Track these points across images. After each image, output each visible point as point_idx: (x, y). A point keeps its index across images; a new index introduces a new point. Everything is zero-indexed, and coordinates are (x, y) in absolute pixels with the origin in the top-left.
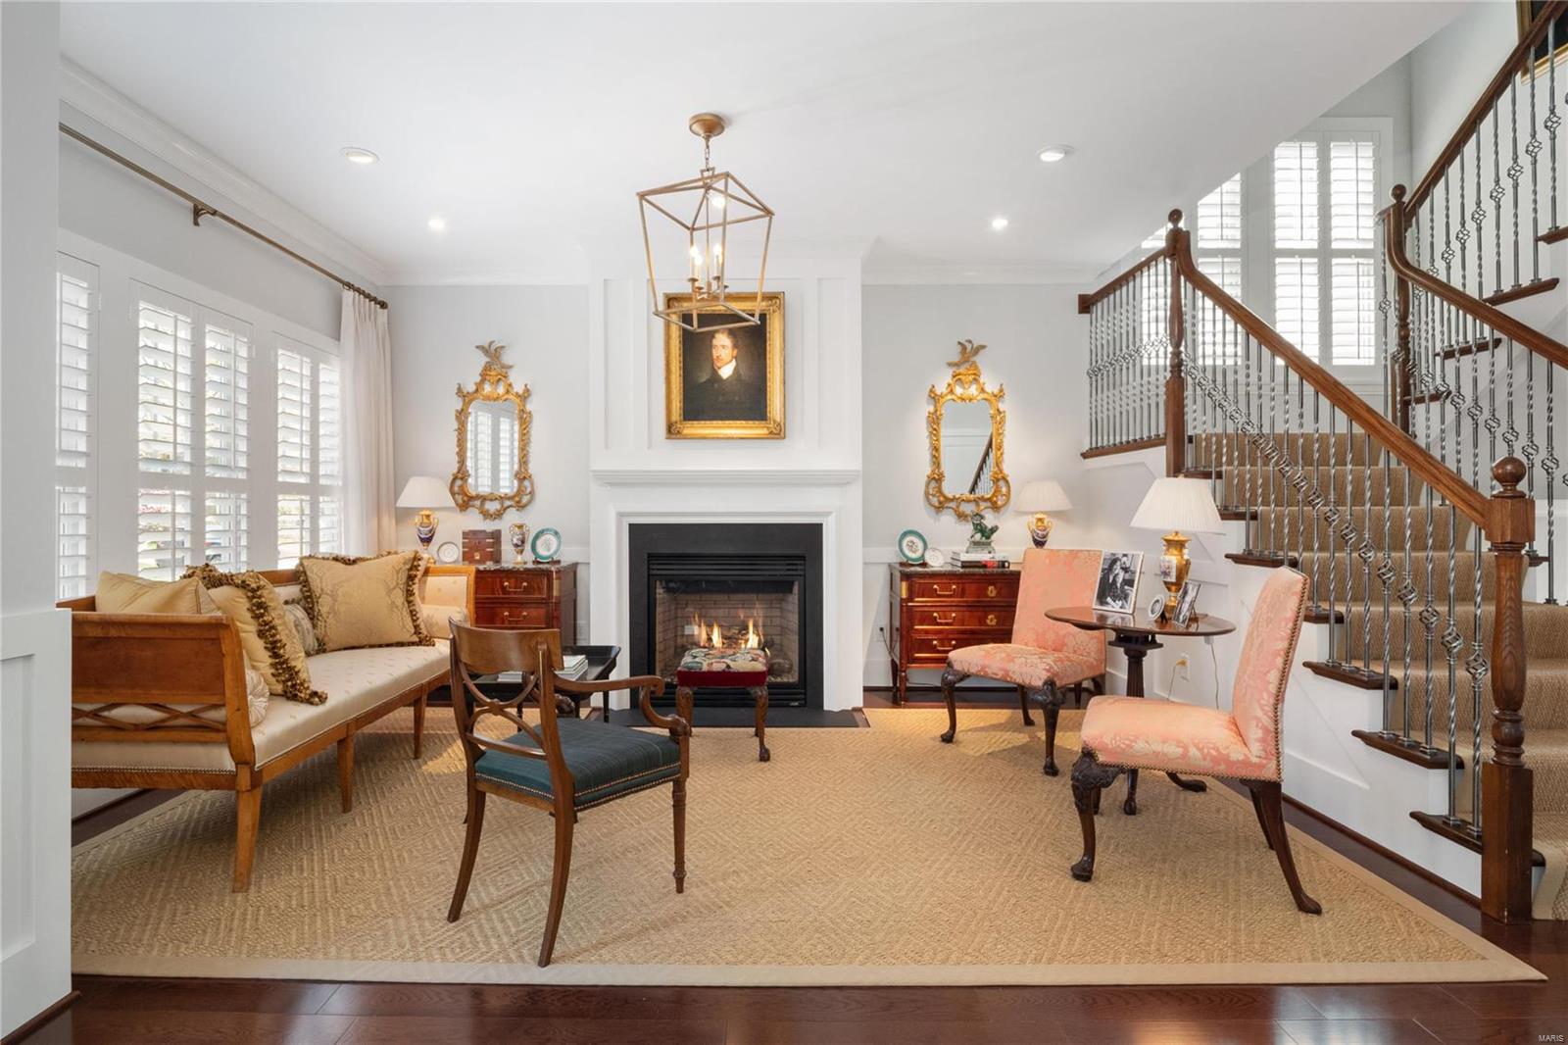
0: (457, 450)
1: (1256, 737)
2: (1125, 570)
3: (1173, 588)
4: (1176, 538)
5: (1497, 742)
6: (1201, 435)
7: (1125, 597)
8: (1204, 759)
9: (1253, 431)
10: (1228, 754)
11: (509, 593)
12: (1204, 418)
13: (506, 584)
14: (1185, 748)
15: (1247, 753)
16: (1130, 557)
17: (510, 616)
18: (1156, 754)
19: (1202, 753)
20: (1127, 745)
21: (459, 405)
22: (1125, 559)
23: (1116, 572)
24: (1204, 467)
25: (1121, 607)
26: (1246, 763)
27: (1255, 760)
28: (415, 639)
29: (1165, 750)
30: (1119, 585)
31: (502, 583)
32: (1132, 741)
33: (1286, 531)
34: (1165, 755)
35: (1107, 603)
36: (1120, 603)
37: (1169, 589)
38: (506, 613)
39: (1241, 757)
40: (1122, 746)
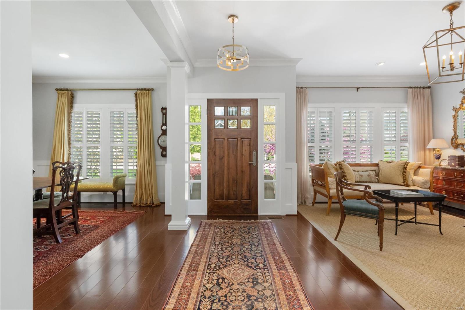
0: (453, 128)
11: (456, 177)
13: (455, 174)
17: (456, 185)
21: (453, 113)
28: (403, 184)
31: (454, 173)
38: (456, 184)
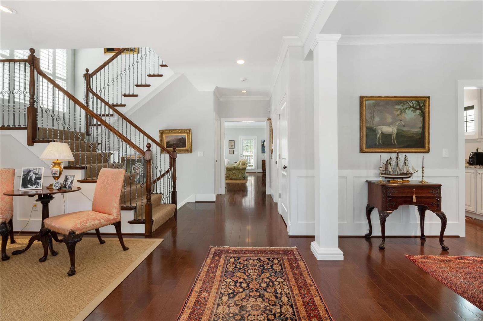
1: (115, 211)
2: (36, 174)
3: (57, 178)
4: (58, 162)
5: (147, 199)
6: (46, 128)
7: (38, 184)
8: (105, 222)
9: (73, 130)
10: (110, 219)
12: (48, 123)
14: (100, 220)
15: (113, 216)
16: (38, 170)
18: (93, 225)
19: (104, 220)
20: (85, 226)
22: (35, 170)
23: (31, 175)
24: (48, 139)
25: (36, 188)
26: (114, 219)
27: (116, 217)
29: (95, 223)
30: (33, 180)
32: (86, 224)
33: (86, 159)
34: (95, 224)
35: (28, 187)
36: (35, 186)
37: (55, 179)
39: (113, 218)
40: (84, 226)
